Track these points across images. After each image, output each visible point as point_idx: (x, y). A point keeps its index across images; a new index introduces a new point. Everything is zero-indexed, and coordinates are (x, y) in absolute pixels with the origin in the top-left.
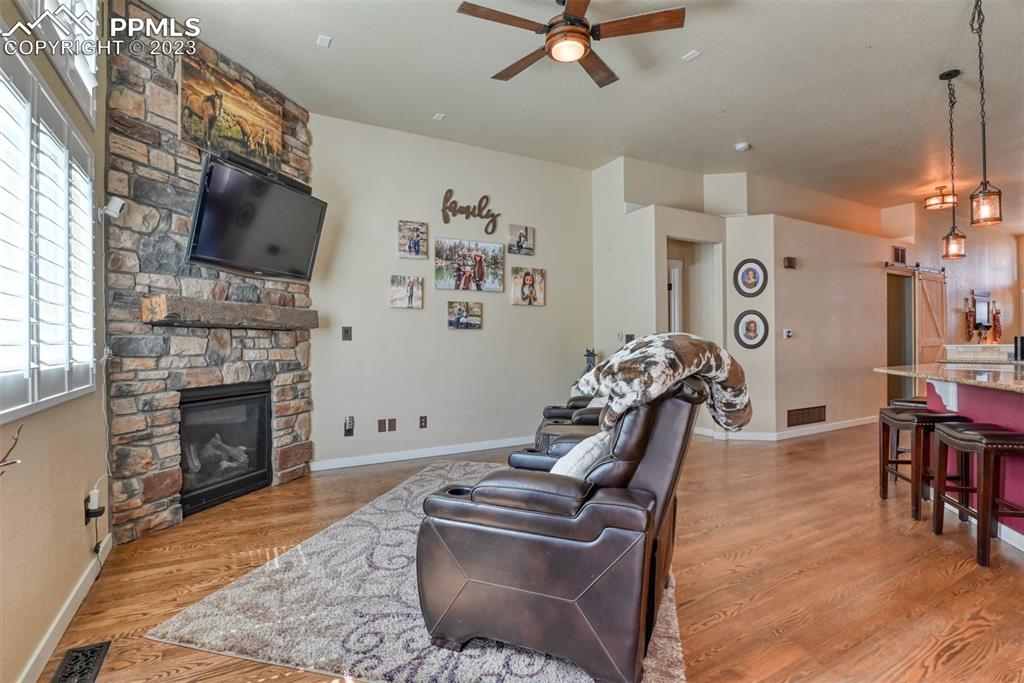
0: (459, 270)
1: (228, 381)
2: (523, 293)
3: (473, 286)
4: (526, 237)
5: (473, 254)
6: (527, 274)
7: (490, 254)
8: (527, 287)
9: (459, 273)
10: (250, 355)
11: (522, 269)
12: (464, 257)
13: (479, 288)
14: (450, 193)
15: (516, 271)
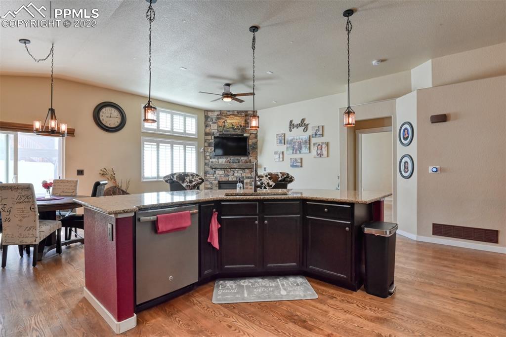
0: (293, 147)
1: (230, 180)
2: (317, 153)
3: (298, 152)
4: (319, 131)
5: (298, 140)
6: (319, 145)
7: (304, 140)
8: (319, 150)
9: (293, 148)
10: (236, 174)
11: (316, 143)
12: (295, 142)
13: (300, 153)
14: (291, 121)
15: (314, 144)
